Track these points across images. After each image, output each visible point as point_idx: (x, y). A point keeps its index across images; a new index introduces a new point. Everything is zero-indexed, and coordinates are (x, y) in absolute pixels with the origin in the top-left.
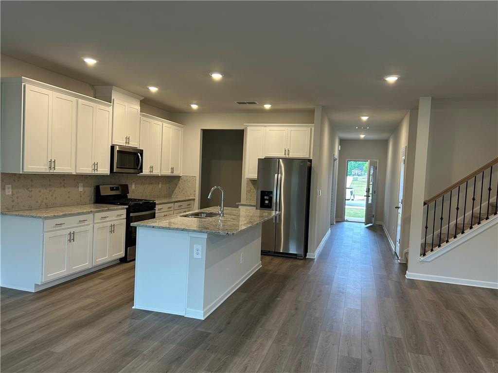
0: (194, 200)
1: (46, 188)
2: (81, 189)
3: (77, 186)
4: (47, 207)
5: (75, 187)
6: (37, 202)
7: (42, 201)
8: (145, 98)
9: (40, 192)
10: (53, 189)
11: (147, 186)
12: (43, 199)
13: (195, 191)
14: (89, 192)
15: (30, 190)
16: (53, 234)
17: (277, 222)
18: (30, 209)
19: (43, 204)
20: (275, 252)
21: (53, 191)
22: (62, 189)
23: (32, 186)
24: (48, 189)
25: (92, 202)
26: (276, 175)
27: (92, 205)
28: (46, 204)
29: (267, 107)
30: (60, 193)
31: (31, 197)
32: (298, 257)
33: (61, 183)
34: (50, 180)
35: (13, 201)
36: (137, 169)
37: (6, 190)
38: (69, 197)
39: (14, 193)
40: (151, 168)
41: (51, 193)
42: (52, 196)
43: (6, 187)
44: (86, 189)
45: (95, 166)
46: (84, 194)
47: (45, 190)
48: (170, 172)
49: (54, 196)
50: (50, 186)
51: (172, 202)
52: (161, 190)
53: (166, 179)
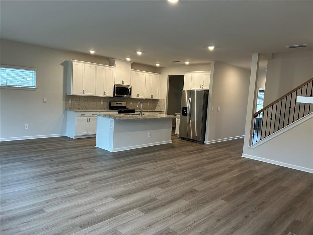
0: (164, 111)
1: (86, 101)
2: (102, 103)
3: (100, 101)
4: (86, 109)
5: (99, 102)
6: (82, 107)
7: (84, 107)
8: (134, 62)
9: (83, 103)
10: (89, 102)
13: (164, 107)
14: (107, 104)
15: (79, 102)
16: (80, 118)
17: (189, 123)
18: (79, 109)
20: (188, 139)
22: (93, 102)
23: (80, 100)
24: (87, 102)
25: (108, 108)
26: (189, 99)
27: (108, 110)
29: (187, 63)
30: (92, 104)
31: (79, 105)
32: (197, 142)
33: (92, 100)
35: (72, 106)
36: (128, 95)
37: (69, 101)
38: (96, 106)
39: (72, 103)
40: (138, 95)
41: (88, 104)
42: (88, 105)
43: (69, 100)
44: (105, 103)
45: (105, 93)
46: (104, 105)
47: (85, 102)
48: (151, 97)
49: (89, 105)
50: (87, 101)
51: (147, 111)
52: (149, 106)
53: (152, 101)
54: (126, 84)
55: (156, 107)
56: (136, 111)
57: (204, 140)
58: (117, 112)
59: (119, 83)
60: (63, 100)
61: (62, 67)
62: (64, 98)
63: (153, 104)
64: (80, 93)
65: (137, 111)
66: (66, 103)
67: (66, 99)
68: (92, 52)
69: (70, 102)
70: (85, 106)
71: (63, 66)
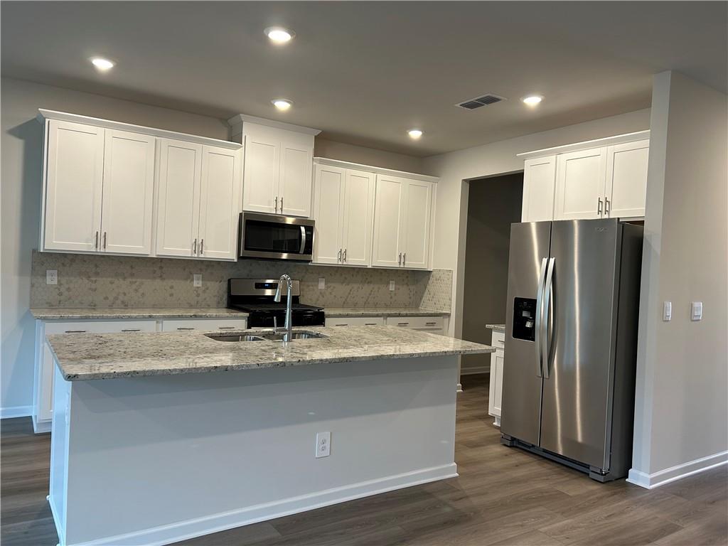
0: (448, 315)
1: (125, 278)
2: (197, 283)
3: (189, 277)
4: (126, 306)
5: (186, 279)
6: (106, 298)
7: (116, 298)
8: (323, 131)
9: (112, 283)
10: (139, 280)
11: (356, 286)
12: (118, 295)
14: (217, 289)
15: (94, 279)
18: (93, 307)
19: (119, 302)
21: (137, 283)
22: (158, 281)
23: (97, 274)
24: (129, 280)
25: (225, 305)
26: (545, 261)
27: (224, 313)
28: (123, 302)
29: (533, 102)
30: (152, 287)
31: (95, 290)
32: (592, 475)
33: (154, 272)
34: (132, 267)
35: (60, 294)
36: (298, 253)
37: (48, 278)
38: (172, 295)
39: (62, 282)
40: (343, 254)
41: (134, 286)
42: (136, 290)
43: (48, 272)
44: (209, 284)
45: (199, 246)
46: (204, 291)
47: (121, 281)
48: (397, 261)
49: (141, 291)
50: (132, 275)
51: (377, 316)
52: (395, 294)
53: (407, 277)
54: (291, 210)
55: (421, 299)
56: (326, 312)
57: (629, 465)
58: (242, 318)
59: (262, 205)
60: (21, 273)
62: (22, 259)
63: (412, 287)
64: (82, 244)
65: (330, 316)
66: (32, 285)
67: (33, 268)
68: (103, 65)
69: (52, 279)
70: (121, 297)
71: (20, 137)
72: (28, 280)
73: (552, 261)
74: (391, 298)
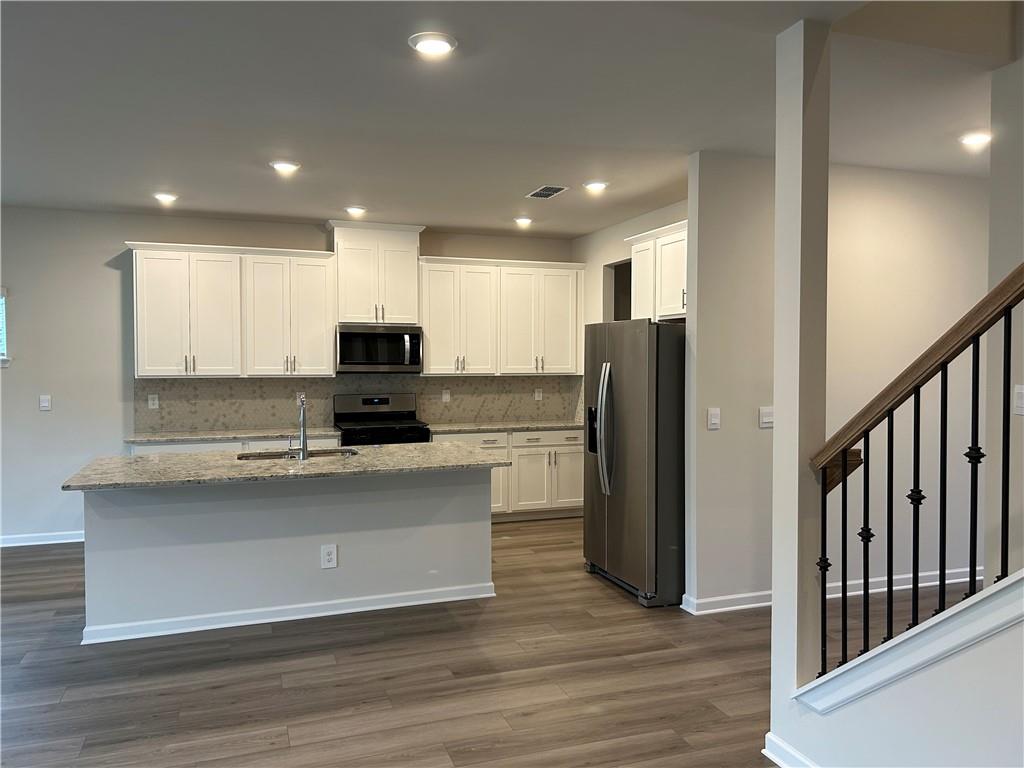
1: (224, 400)
3: (292, 396)
4: (226, 427)
5: (288, 398)
6: (207, 421)
7: (216, 421)
8: (427, 227)
9: (211, 405)
10: (239, 401)
12: (219, 416)
14: (322, 407)
15: (193, 402)
17: (608, 493)
18: (194, 429)
19: (219, 424)
21: (237, 404)
22: (259, 401)
23: (196, 396)
24: (228, 402)
25: (332, 424)
26: (604, 364)
28: (223, 424)
29: (596, 189)
30: (252, 407)
31: (195, 412)
32: (639, 599)
33: (255, 392)
34: (231, 388)
35: (162, 418)
36: (403, 363)
37: (150, 402)
38: (274, 415)
39: (164, 406)
40: (461, 363)
41: (234, 408)
42: (236, 412)
43: (150, 397)
44: (313, 401)
45: (292, 363)
46: (309, 410)
47: (221, 403)
49: (241, 412)
50: (231, 396)
52: (544, 405)
53: (559, 383)
54: (395, 317)
55: (575, 409)
56: (432, 428)
57: (683, 590)
59: (362, 315)
60: (125, 399)
61: (115, 275)
62: (125, 386)
65: (437, 433)
66: (136, 411)
67: (136, 394)
68: (166, 199)
69: (153, 404)
70: (222, 419)
71: (117, 268)
72: (131, 405)
73: (609, 364)
74: (538, 409)
